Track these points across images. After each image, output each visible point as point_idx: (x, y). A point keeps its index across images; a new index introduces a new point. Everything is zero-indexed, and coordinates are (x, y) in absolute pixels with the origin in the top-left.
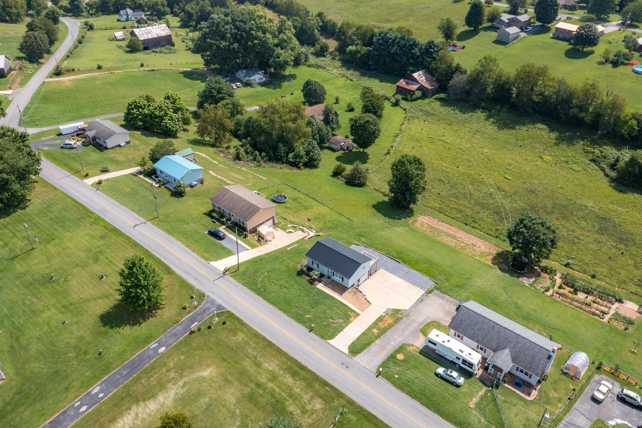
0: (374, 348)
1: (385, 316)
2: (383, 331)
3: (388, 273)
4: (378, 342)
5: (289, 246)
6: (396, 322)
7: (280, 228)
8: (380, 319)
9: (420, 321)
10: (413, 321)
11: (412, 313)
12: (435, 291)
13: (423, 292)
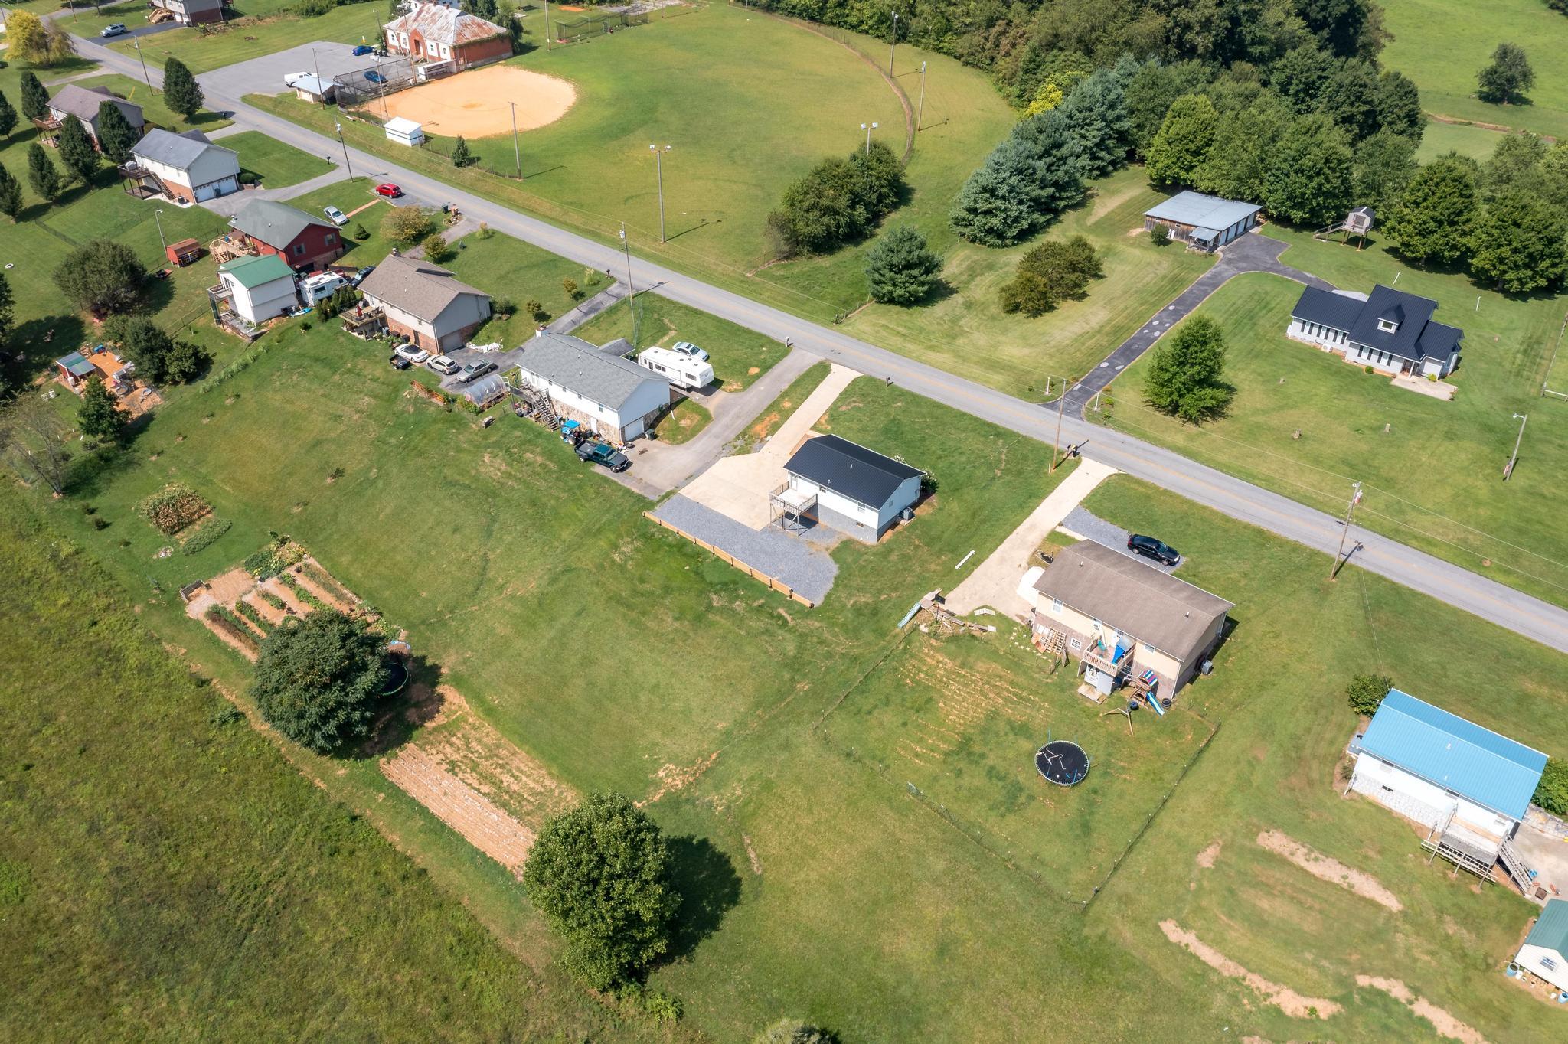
0: (792, 377)
1: (767, 435)
2: (773, 407)
3: (746, 523)
4: (786, 386)
5: (976, 563)
6: (749, 427)
7: (1016, 624)
8: (775, 428)
9: (705, 439)
10: (716, 437)
11: (716, 451)
12: (656, 498)
13: (683, 492)
